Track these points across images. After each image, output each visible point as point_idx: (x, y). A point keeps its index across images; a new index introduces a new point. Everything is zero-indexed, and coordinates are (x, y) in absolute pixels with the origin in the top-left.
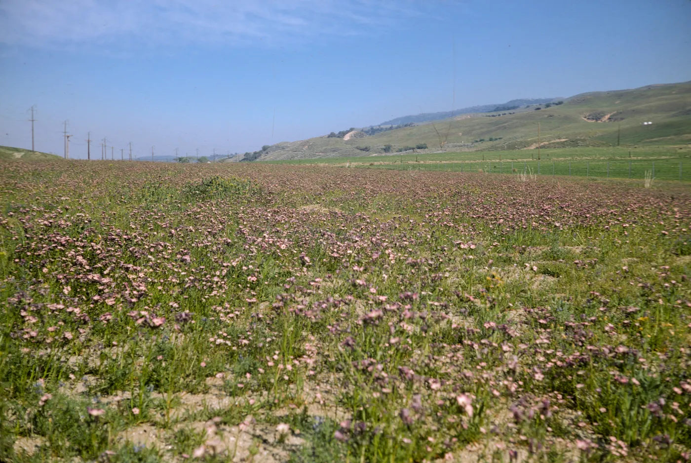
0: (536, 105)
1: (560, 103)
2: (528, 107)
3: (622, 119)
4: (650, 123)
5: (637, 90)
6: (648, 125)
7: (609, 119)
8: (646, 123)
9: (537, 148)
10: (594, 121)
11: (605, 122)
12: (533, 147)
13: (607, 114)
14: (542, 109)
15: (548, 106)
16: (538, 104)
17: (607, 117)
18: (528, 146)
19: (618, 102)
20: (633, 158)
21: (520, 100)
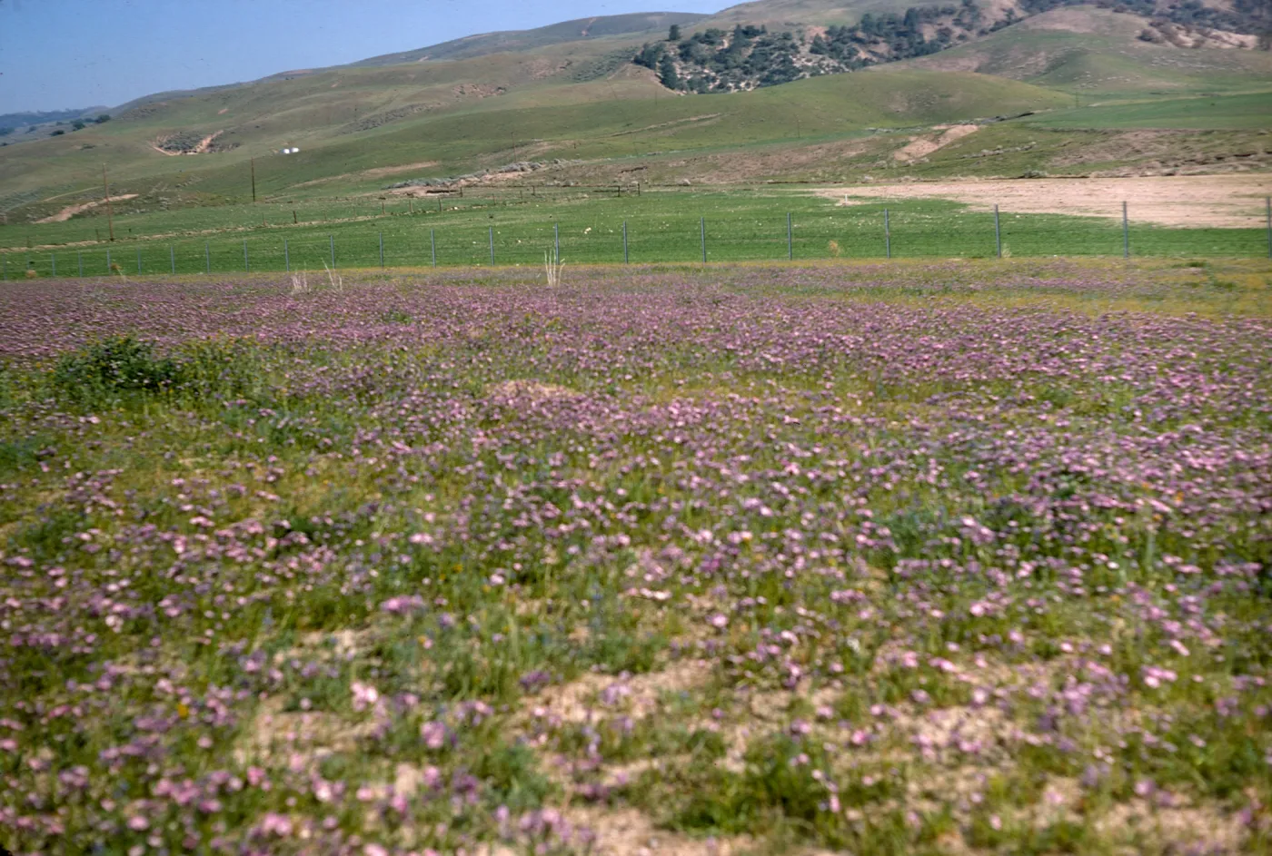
0: (50, 126)
1: (102, 119)
2: (32, 129)
3: (237, 145)
4: (296, 150)
5: (258, 83)
6: (292, 155)
7: (210, 146)
8: (287, 151)
9: (75, 216)
10: (179, 153)
11: (202, 152)
12: (64, 216)
13: (205, 138)
14: (67, 134)
15: (78, 126)
16: (54, 123)
17: (206, 142)
18: (56, 213)
19: (223, 110)
20: (301, 224)
21: (13, 116)
